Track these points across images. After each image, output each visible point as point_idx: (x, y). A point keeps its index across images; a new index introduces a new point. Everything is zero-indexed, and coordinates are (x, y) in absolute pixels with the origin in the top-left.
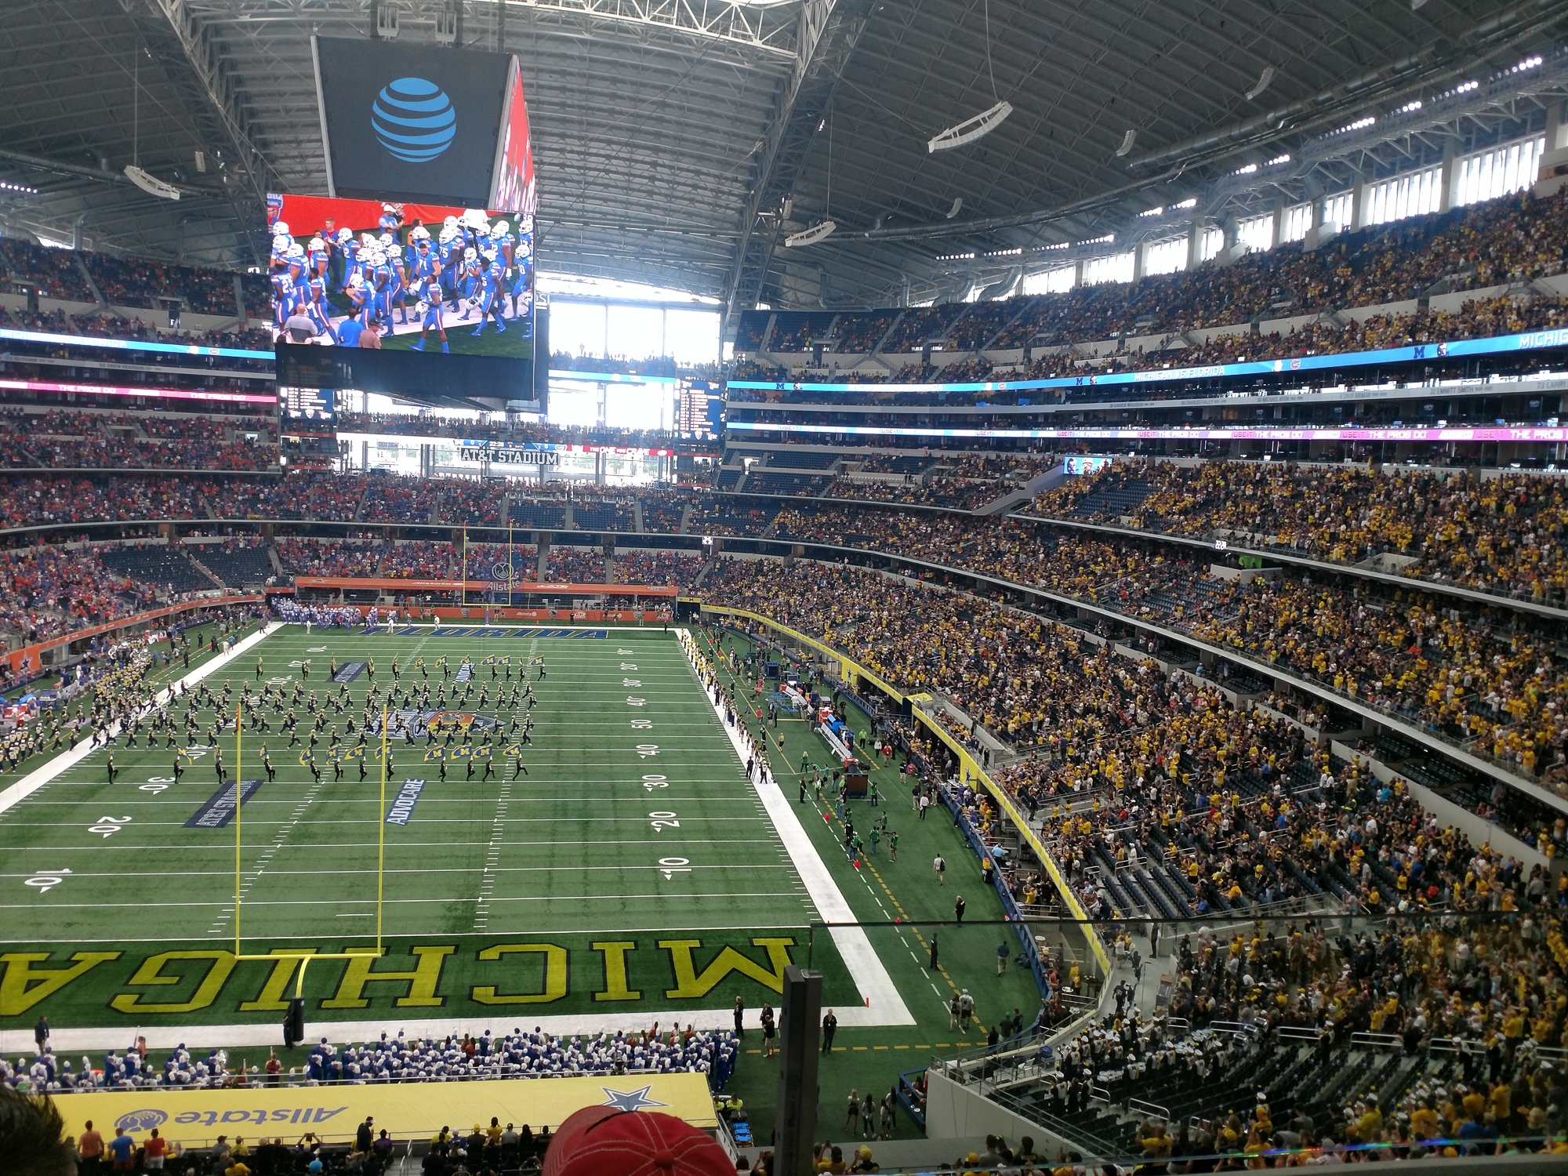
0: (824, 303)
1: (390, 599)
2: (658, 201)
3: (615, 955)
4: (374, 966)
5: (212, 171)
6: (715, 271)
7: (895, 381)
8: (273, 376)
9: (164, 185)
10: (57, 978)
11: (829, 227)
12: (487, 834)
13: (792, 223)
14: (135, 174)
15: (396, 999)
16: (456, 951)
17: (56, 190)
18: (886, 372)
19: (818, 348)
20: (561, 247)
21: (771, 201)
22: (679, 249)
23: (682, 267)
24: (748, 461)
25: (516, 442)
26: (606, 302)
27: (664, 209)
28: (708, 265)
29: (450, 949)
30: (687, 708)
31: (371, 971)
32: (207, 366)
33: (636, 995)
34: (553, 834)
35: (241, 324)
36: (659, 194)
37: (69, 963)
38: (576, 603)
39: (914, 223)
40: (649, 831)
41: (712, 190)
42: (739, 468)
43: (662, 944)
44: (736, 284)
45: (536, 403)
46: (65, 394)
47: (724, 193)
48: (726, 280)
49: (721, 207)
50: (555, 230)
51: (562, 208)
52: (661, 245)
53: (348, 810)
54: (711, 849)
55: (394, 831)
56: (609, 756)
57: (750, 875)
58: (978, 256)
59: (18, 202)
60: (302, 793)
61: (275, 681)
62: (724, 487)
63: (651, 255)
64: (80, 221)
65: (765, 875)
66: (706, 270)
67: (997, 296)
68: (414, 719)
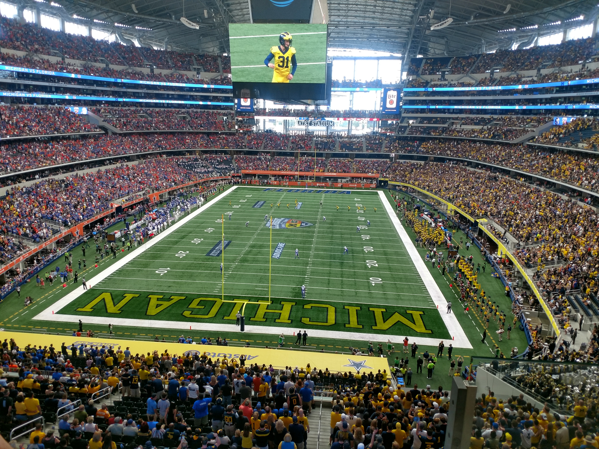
0: (447, 53)
1: (273, 178)
2: (377, 15)
3: (353, 311)
4: (268, 307)
5: (210, 17)
6: (400, 43)
7: (477, 86)
8: (232, 95)
9: (194, 24)
10: (166, 304)
11: (450, 20)
12: (307, 264)
13: (433, 20)
14: (184, 21)
15: (275, 319)
16: (296, 304)
17: (158, 29)
18: (473, 82)
19: (443, 73)
20: (338, 37)
21: (425, 11)
22: (385, 34)
23: (386, 42)
24: (411, 122)
25: (318, 118)
26: (355, 59)
27: (380, 18)
28: (397, 40)
29: (294, 304)
30: (381, 222)
31: (267, 309)
32: (210, 92)
33: (361, 327)
34: (330, 265)
35: (221, 76)
36: (378, 12)
37: (170, 299)
38: (339, 180)
39: (489, 16)
40: (366, 267)
41: (400, 9)
42: (407, 125)
43: (371, 309)
44: (409, 47)
45: (326, 101)
46: (163, 104)
47: (405, 9)
48: (404, 46)
49: (403, 15)
50: (336, 31)
51: (339, 22)
52: (377, 34)
53: (259, 253)
54: (390, 275)
55: (274, 261)
56: (351, 239)
57: (406, 287)
58: (517, 29)
59: (146, 34)
60: (244, 246)
61: (235, 207)
62: (400, 133)
63: (373, 38)
64: (166, 40)
65: (412, 287)
66: (396, 43)
67: (526, 47)
68: (281, 222)
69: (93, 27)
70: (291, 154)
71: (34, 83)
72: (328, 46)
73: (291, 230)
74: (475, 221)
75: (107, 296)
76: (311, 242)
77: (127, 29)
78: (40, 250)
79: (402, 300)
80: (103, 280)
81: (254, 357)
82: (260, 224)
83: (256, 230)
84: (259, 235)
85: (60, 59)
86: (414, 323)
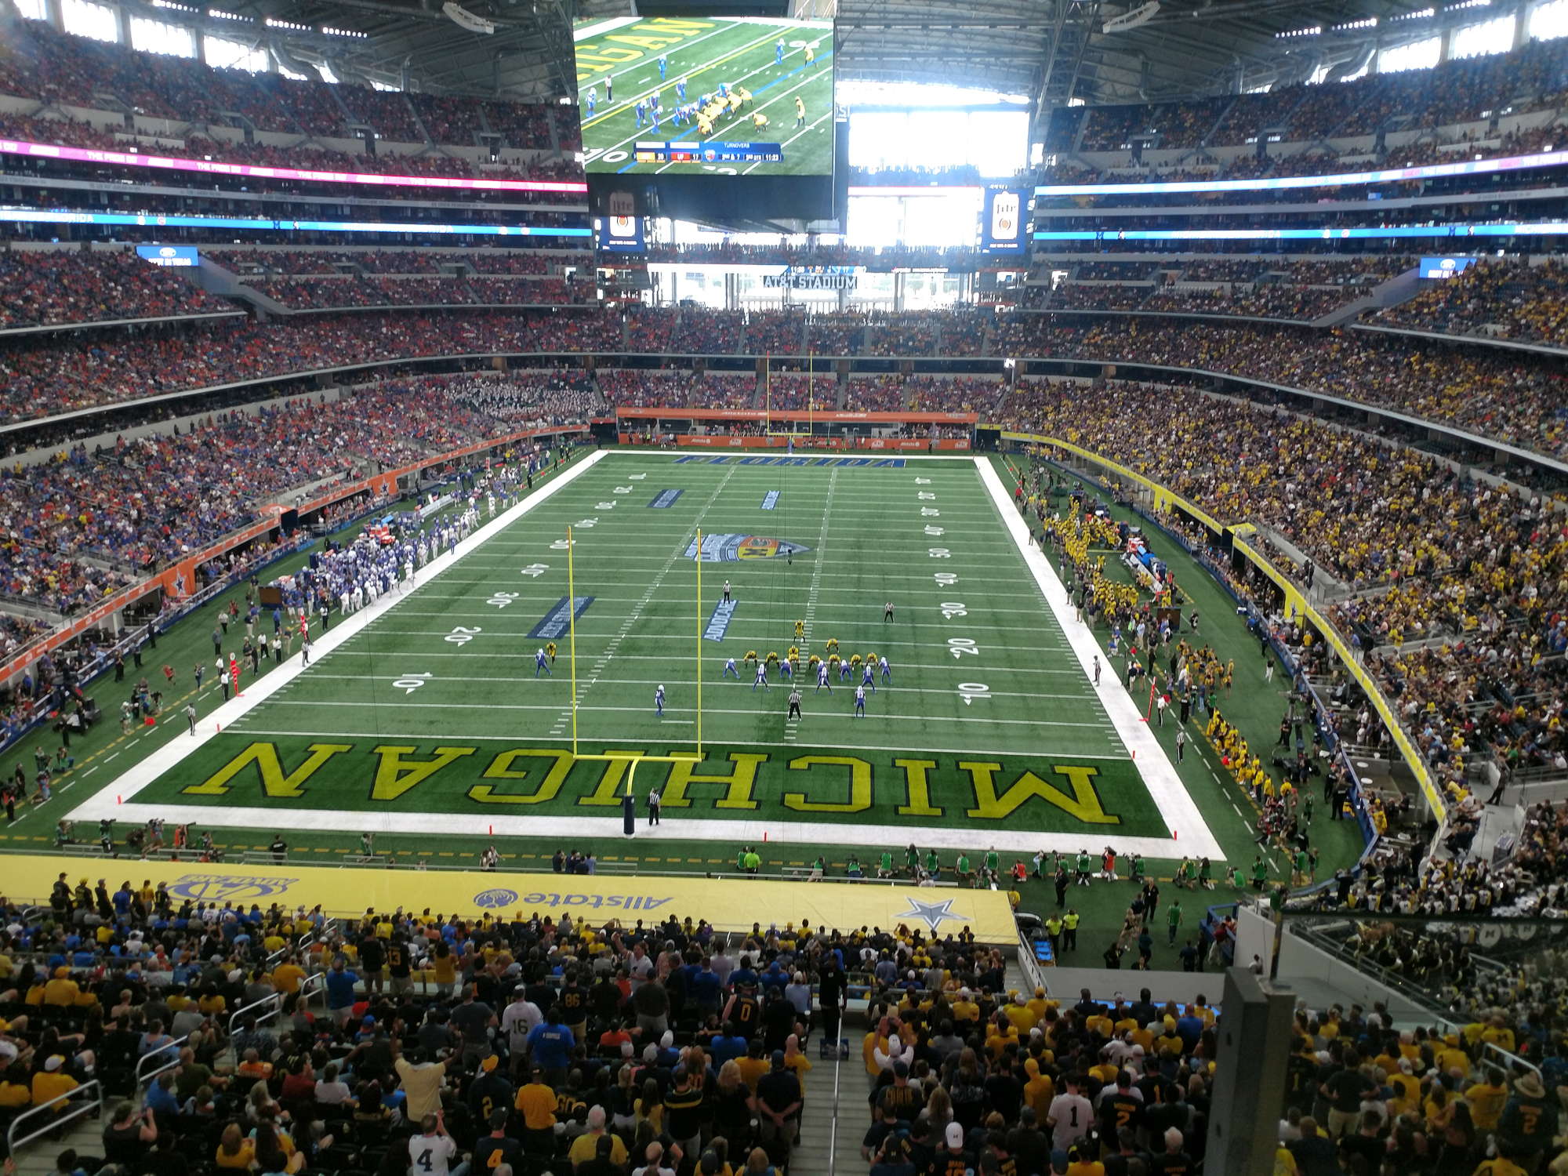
0: (1146, 94)
1: (701, 429)
3: (917, 772)
4: (695, 769)
6: (1024, 67)
7: (1226, 176)
8: (585, 209)
9: (480, 20)
10: (423, 769)
11: (1152, 8)
13: (1110, 7)
14: (452, 10)
15: (715, 801)
16: (768, 760)
17: (383, 33)
18: (1214, 168)
19: (1138, 145)
20: (862, 54)
22: (985, 46)
23: (988, 65)
24: (1056, 275)
25: (816, 267)
26: (908, 110)
28: (1017, 61)
29: (764, 758)
30: (986, 538)
31: (693, 774)
32: (526, 201)
33: (938, 812)
35: (556, 157)
37: (432, 757)
38: (875, 431)
40: (948, 657)
42: (1045, 283)
43: (963, 765)
44: (1047, 79)
45: (835, 223)
46: (403, 234)
48: (1036, 77)
50: (857, 36)
51: (864, 12)
52: (966, 43)
53: (666, 625)
54: (1011, 677)
55: (710, 647)
56: (909, 584)
57: (1051, 705)
58: (1325, 30)
59: (351, 46)
60: (629, 609)
61: (602, 506)
62: (1028, 305)
63: (955, 54)
64: (407, 63)
65: (1067, 706)
66: (1015, 67)
67: (1347, 74)
68: (726, 544)
69: (210, 31)
70: (748, 365)
71: (50, 183)
72: (836, 75)
73: (753, 566)
74: (1225, 531)
75: (265, 754)
76: (805, 596)
77: (298, 34)
78: (79, 633)
79: (1039, 738)
80: (252, 710)
81: (660, 902)
82: (670, 552)
83: (661, 565)
84: (667, 578)
85: (118, 119)
86: (1075, 799)
